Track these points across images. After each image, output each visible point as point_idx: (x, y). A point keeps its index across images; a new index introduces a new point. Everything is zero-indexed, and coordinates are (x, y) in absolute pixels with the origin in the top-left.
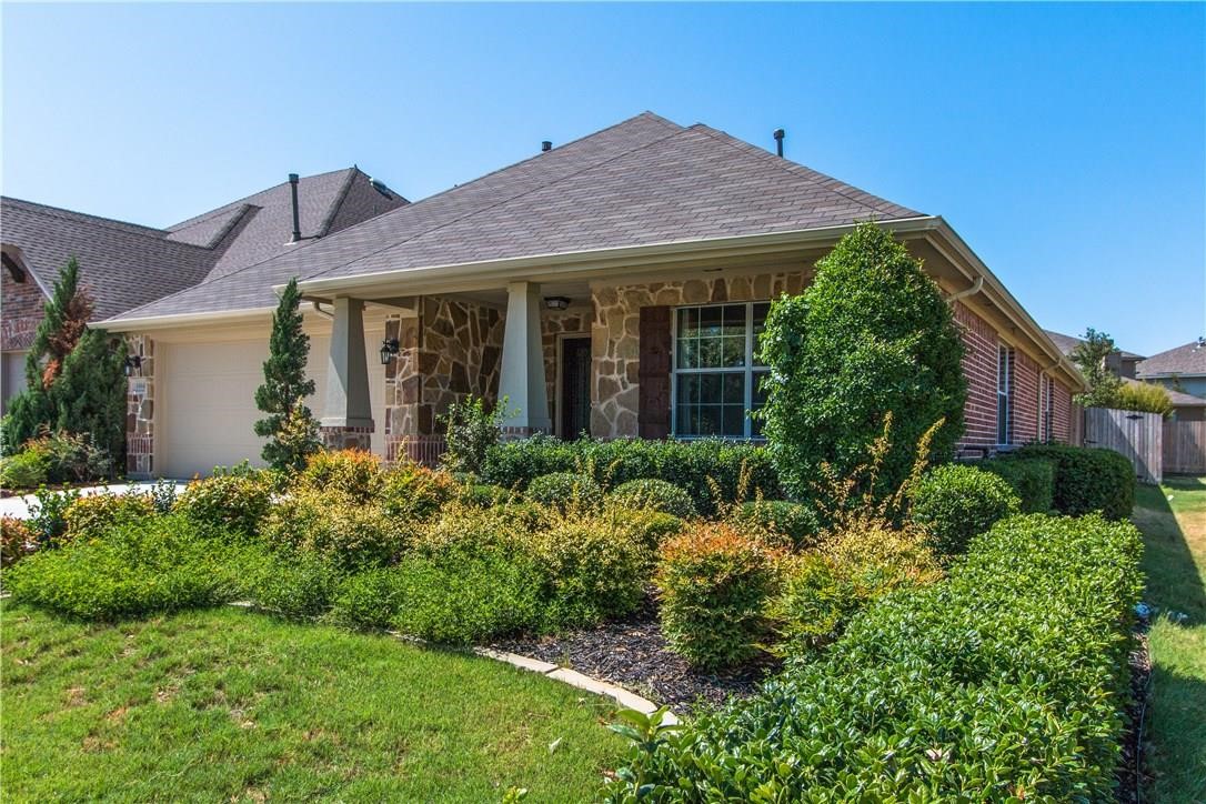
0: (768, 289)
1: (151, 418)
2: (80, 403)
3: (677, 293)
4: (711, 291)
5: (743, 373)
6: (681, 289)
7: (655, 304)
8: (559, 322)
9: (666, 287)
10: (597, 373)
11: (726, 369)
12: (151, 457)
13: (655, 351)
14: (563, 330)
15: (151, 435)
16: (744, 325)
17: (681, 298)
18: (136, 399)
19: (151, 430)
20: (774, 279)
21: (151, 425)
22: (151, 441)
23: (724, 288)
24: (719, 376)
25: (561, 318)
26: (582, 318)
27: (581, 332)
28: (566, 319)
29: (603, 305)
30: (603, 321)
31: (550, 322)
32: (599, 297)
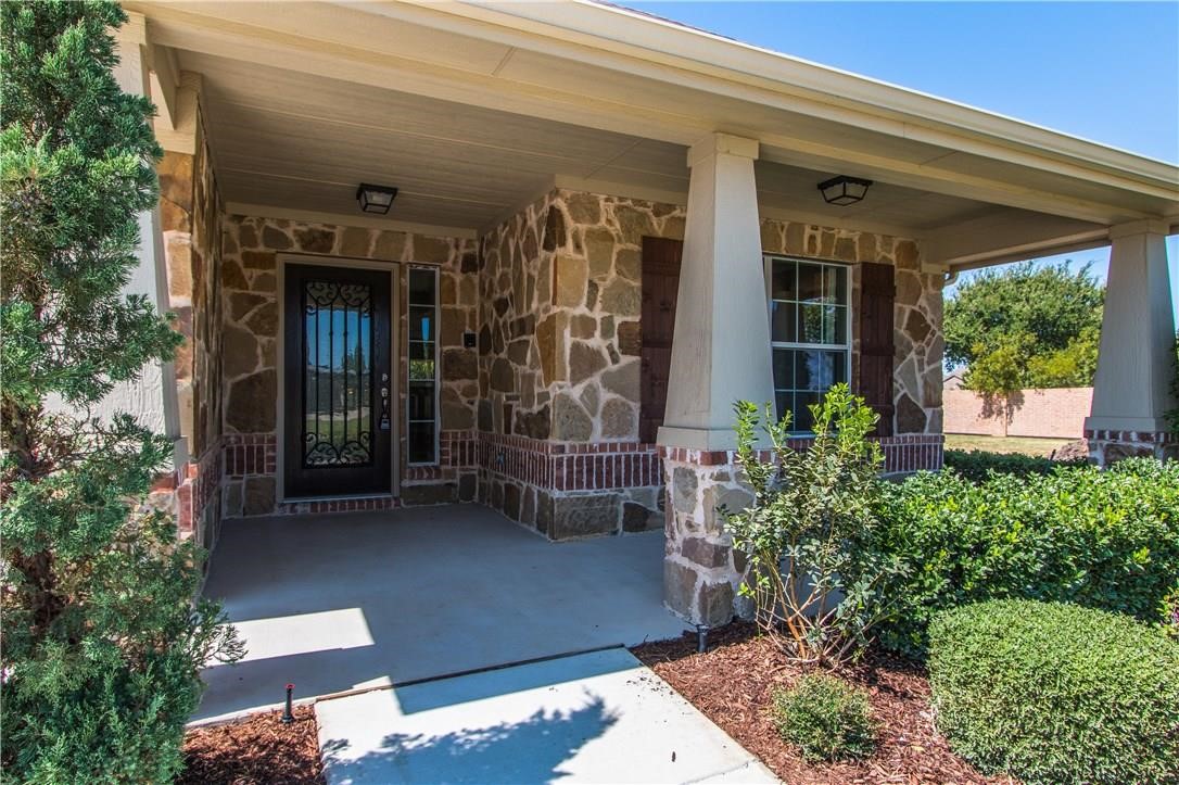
0: (802, 240)
7: (661, 234)
8: (289, 233)
10: (567, 332)
14: (297, 247)
25: (294, 226)
26: (338, 232)
27: (336, 256)
28: (304, 229)
29: (576, 220)
30: (578, 247)
31: (267, 228)
32: (571, 206)
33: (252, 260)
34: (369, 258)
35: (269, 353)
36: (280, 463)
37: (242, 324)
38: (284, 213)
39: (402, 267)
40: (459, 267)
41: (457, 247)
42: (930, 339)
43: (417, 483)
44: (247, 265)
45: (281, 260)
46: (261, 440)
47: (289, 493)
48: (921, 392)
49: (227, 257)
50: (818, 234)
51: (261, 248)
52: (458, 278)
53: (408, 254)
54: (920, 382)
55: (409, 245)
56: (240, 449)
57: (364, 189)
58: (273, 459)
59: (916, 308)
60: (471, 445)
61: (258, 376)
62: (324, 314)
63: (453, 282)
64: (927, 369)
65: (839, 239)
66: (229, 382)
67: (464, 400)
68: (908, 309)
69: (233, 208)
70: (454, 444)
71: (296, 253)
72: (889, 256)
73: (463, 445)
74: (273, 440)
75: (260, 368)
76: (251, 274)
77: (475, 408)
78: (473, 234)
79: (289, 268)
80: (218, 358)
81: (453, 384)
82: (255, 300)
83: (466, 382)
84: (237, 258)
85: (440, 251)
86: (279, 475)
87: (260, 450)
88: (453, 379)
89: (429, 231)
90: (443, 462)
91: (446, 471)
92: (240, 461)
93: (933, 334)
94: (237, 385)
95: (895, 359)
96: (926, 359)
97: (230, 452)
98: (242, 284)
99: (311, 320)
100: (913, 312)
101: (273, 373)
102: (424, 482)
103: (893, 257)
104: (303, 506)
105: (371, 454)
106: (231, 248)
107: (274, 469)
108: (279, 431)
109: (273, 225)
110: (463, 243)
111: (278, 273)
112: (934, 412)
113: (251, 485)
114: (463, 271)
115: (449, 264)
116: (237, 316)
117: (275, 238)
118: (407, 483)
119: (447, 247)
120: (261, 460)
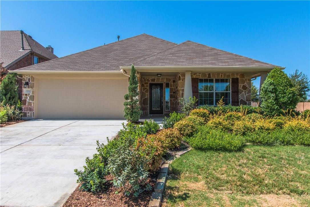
0: (219, 76)
1: (33, 101)
2: (8, 96)
3: (200, 75)
4: (207, 76)
5: (213, 93)
6: (201, 75)
7: (195, 77)
8: (150, 79)
9: (197, 74)
11: (209, 92)
12: (33, 112)
13: (195, 87)
14: (151, 81)
15: (33, 106)
16: (213, 82)
17: (201, 77)
18: (26, 95)
19: (33, 104)
20: (221, 74)
21: (33, 103)
22: (34, 108)
23: (210, 75)
24: (208, 93)
25: (150, 78)
26: (156, 79)
27: (156, 82)
28: (151, 79)
29: (182, 77)
30: (182, 80)
31: (147, 79)
32: (181, 75)
33: (146, 83)
34: (160, 82)
35: (147, 95)
36: (149, 109)
37: (144, 92)
38: (149, 77)
39: (164, 83)
40: (172, 82)
41: (172, 79)
42: (248, 90)
43: (166, 113)
44: (145, 84)
45: (149, 83)
46: (146, 106)
47: (150, 114)
48: (245, 99)
49: (143, 83)
50: (223, 75)
51: (146, 82)
52: (172, 84)
53: (165, 81)
54: (245, 97)
55: (165, 80)
56: (144, 108)
57: (158, 74)
58: (148, 109)
59: (244, 85)
60: (174, 108)
61: (146, 98)
62: (154, 89)
63: (171, 84)
64: (247, 95)
65: (227, 75)
66: (143, 99)
67: (173, 101)
68: (242, 85)
69: (143, 77)
70: (172, 108)
71: (151, 82)
72: (238, 77)
73: (173, 108)
74: (148, 106)
75: (146, 97)
76: (145, 85)
77: (175, 102)
78: (174, 77)
79: (150, 84)
80: (141, 96)
81: (171, 99)
82: (146, 88)
83: (173, 99)
84: (144, 83)
85: (169, 80)
86: (149, 111)
87: (146, 108)
88: (171, 98)
89: (168, 77)
90: (170, 110)
91: (171, 112)
92: (144, 109)
93: (248, 89)
94: (144, 99)
95: (239, 93)
96: (246, 93)
97: (143, 108)
98: (144, 86)
99: (153, 91)
100: (243, 85)
101: (148, 98)
102: (167, 113)
103: (239, 77)
104: (151, 115)
105: (161, 109)
106: (143, 82)
107: (148, 110)
108: (149, 105)
109: (148, 79)
110: (173, 79)
111: (149, 85)
112: (249, 102)
113: (145, 112)
114: (173, 82)
115: (171, 82)
116: (144, 91)
117: (148, 80)
118: (165, 113)
119: (170, 79)
120: (146, 109)
